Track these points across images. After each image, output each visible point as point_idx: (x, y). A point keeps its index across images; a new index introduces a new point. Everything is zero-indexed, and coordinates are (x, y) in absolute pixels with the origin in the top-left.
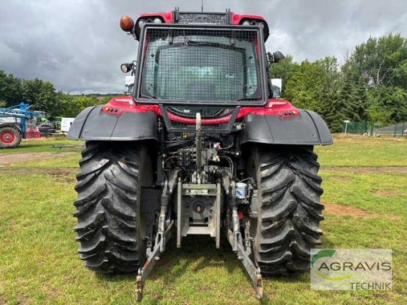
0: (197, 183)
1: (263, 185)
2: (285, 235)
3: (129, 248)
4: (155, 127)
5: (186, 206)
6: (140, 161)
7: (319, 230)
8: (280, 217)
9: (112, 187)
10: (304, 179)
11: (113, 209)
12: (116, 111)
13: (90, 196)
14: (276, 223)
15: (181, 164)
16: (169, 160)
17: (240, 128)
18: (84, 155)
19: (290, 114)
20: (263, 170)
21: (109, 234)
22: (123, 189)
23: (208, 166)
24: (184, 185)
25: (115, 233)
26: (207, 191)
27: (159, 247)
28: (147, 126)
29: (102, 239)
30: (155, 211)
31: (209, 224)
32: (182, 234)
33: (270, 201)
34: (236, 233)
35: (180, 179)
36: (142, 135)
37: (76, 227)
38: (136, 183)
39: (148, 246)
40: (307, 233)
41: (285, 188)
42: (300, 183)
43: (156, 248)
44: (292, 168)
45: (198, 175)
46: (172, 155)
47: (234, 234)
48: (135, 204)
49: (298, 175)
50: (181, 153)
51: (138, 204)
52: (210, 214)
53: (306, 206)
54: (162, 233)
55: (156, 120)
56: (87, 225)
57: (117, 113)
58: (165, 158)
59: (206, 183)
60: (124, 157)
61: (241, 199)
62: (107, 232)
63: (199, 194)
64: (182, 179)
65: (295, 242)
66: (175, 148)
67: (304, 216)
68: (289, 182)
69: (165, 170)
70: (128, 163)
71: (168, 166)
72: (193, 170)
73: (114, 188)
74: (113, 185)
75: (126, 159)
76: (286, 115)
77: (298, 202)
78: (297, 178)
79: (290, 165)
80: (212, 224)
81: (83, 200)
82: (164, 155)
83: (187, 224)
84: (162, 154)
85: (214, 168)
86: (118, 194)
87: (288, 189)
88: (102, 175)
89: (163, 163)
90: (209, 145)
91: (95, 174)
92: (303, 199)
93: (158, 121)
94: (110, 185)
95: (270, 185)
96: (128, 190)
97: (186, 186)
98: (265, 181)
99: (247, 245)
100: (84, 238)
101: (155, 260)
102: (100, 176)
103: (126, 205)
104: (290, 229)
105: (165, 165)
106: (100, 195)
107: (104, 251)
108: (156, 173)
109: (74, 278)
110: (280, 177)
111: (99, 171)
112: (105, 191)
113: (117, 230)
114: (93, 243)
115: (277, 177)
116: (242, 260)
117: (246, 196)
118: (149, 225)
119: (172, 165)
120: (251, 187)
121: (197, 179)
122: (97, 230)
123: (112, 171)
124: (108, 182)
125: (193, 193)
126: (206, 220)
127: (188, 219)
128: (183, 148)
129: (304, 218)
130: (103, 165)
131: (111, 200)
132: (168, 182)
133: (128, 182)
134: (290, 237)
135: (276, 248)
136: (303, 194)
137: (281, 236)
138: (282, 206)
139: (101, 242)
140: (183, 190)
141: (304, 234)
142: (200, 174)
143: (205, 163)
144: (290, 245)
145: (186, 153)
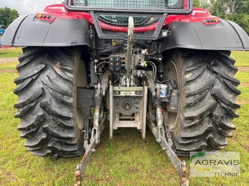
0: (126, 86)
1: (187, 88)
2: (204, 131)
3: (68, 142)
4: (87, 34)
5: (116, 105)
6: (74, 66)
7: (233, 126)
8: (201, 116)
9: (49, 91)
10: (224, 82)
11: (51, 111)
12: (49, 18)
13: (29, 100)
14: (198, 121)
15: (112, 69)
16: (101, 65)
17: (166, 35)
18: (21, 60)
19: (212, 22)
20: (186, 74)
21: (49, 132)
22: (60, 93)
23: (136, 71)
24: (114, 87)
25: (55, 131)
26: (134, 92)
27: (95, 140)
28: (79, 32)
29: (44, 136)
30: (90, 107)
31: (135, 118)
32: (113, 127)
33: (194, 102)
34: (160, 127)
35: (110, 82)
36: (74, 41)
37: (19, 127)
38: (71, 86)
39: (85, 138)
40: (223, 129)
41: (207, 90)
42: (220, 86)
43: (92, 140)
44: (214, 72)
45: (127, 79)
46: (103, 61)
47: (158, 128)
48: (71, 106)
49: (219, 78)
50: (112, 59)
51: (75, 105)
52: (136, 110)
53: (225, 106)
54: (97, 129)
55: (87, 27)
56: (28, 125)
57: (49, 19)
58: (97, 63)
59: (134, 86)
60: (59, 63)
61: (162, 98)
62: (48, 131)
63: (128, 95)
64: (113, 82)
65: (212, 136)
66: (107, 55)
67: (222, 115)
68: (211, 85)
69: (98, 74)
70: (62, 68)
71: (100, 70)
72: (122, 74)
73: (51, 92)
74: (50, 89)
75: (61, 65)
76: (209, 22)
77: (218, 102)
78: (218, 81)
79: (212, 69)
80: (138, 118)
81: (22, 103)
82: (96, 61)
83: (117, 119)
84: (94, 59)
85: (141, 73)
86: (55, 97)
87: (210, 91)
88: (39, 80)
89: (95, 68)
90: (137, 51)
91: (32, 78)
92: (223, 100)
93: (89, 29)
94: (47, 89)
95: (193, 87)
96: (65, 93)
97: (116, 88)
98: (189, 84)
99: (168, 136)
100: (27, 135)
101: (92, 152)
102: (37, 81)
103: (64, 107)
104: (209, 126)
105: (97, 70)
106: (38, 98)
107: (47, 145)
108: (90, 76)
109: (26, 161)
110: (203, 80)
111: (36, 76)
112: (42, 95)
113: (57, 128)
114: (36, 139)
115: (199, 80)
116: (166, 150)
117: (166, 95)
118: (86, 119)
119: (103, 69)
120: (171, 88)
121: (126, 82)
122: (38, 128)
123: (48, 76)
124: (45, 87)
125: (122, 94)
126: (133, 115)
127: (118, 115)
128: (113, 54)
129: (222, 116)
130: (39, 70)
131: (49, 102)
132: (101, 85)
133: (64, 86)
134: (208, 132)
135: (195, 140)
136: (223, 96)
137: (200, 131)
138: (203, 106)
139: (43, 139)
140: (114, 92)
141: (220, 129)
142: (129, 78)
143: (133, 68)
144: (207, 138)
145: (116, 58)
